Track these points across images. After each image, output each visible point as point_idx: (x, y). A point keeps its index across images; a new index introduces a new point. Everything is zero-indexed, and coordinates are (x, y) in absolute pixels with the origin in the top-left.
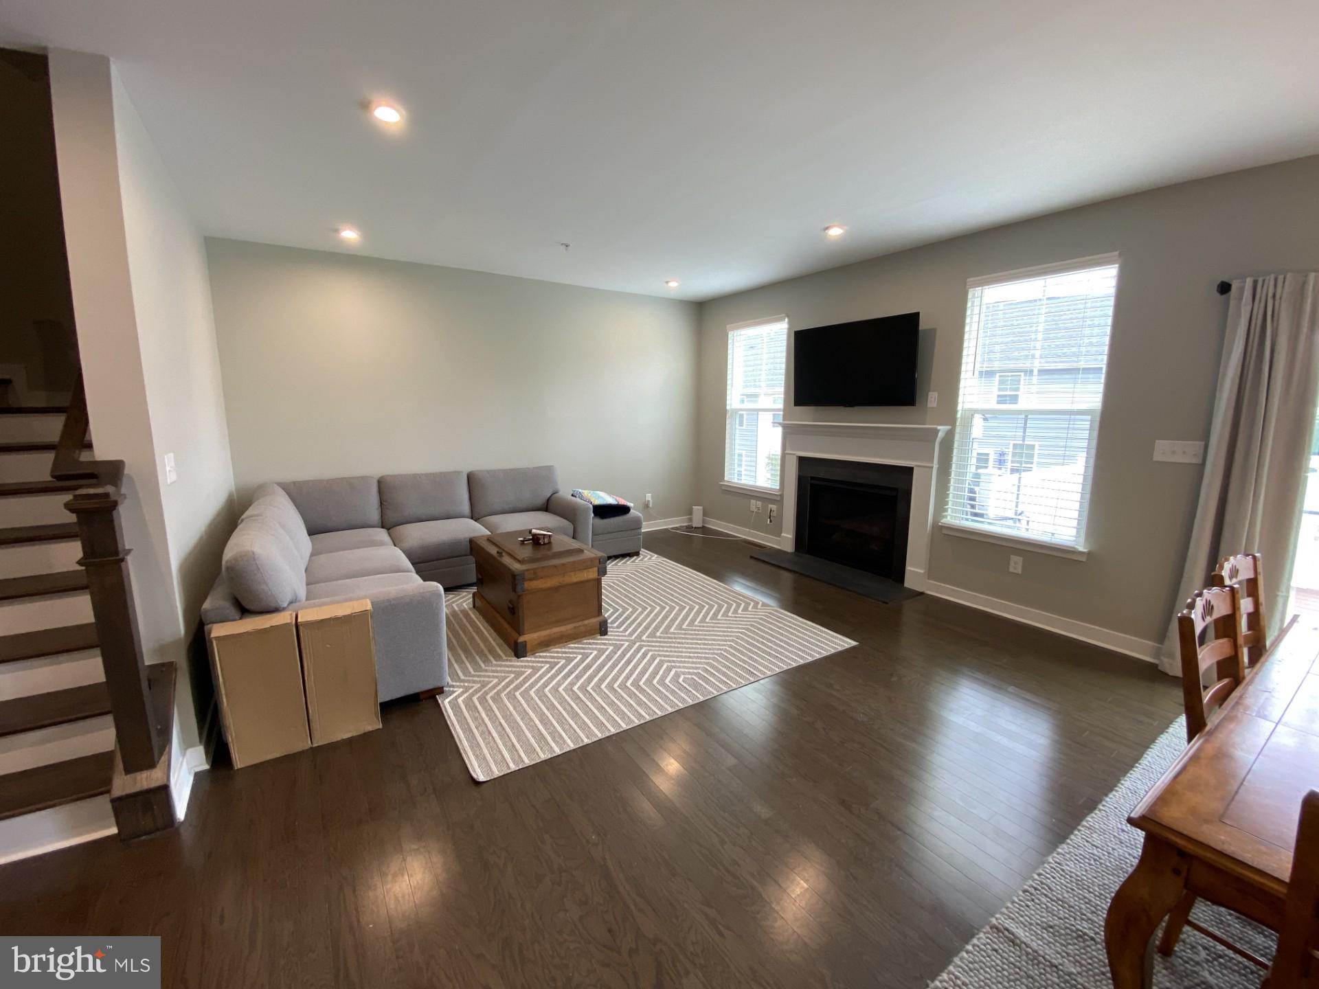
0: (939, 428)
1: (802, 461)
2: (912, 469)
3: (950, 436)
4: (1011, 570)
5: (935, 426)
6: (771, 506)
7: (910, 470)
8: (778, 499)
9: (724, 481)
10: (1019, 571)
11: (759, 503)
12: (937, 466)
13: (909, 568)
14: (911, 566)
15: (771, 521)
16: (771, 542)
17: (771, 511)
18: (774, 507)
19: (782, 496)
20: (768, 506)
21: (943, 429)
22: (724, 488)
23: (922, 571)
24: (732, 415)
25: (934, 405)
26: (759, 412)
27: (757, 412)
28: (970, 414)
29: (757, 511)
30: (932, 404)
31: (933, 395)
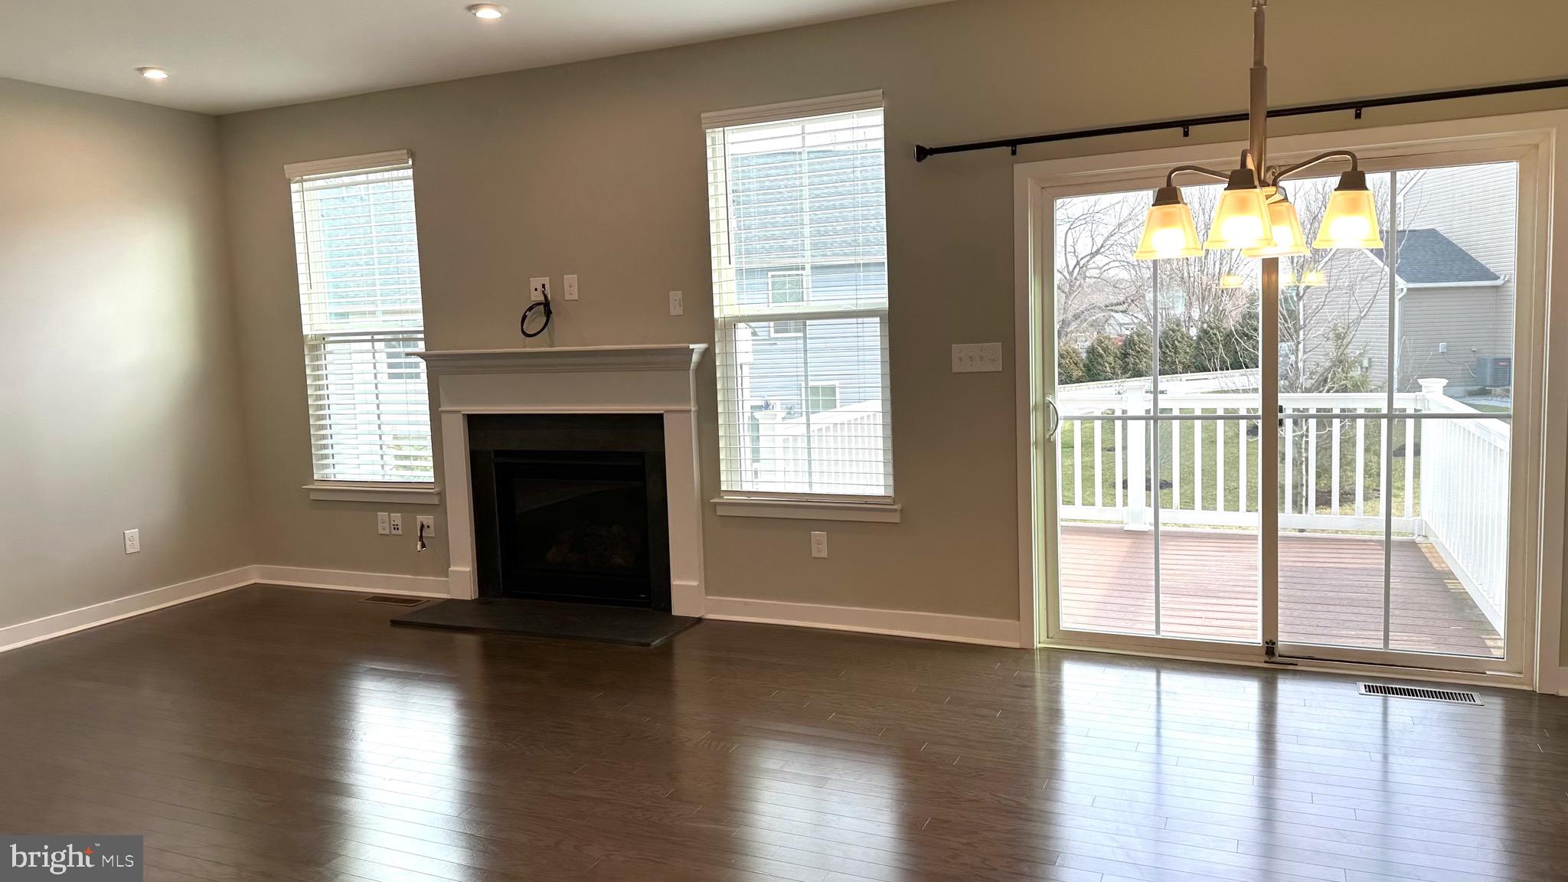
0: (692, 346)
1: (475, 423)
2: (661, 416)
3: (708, 356)
4: (815, 554)
5: (685, 345)
6: (420, 518)
7: (658, 419)
8: (436, 500)
9: (314, 481)
10: (824, 554)
11: (397, 517)
12: (696, 408)
13: (675, 582)
14: (679, 578)
15: (423, 546)
16: (429, 588)
17: (422, 526)
18: (427, 519)
19: (441, 494)
20: (416, 519)
21: (698, 348)
22: (313, 496)
23: (695, 583)
24: (315, 348)
25: (679, 311)
26: (376, 337)
27: (369, 337)
28: (732, 323)
29: (394, 532)
30: (676, 310)
31: (676, 296)
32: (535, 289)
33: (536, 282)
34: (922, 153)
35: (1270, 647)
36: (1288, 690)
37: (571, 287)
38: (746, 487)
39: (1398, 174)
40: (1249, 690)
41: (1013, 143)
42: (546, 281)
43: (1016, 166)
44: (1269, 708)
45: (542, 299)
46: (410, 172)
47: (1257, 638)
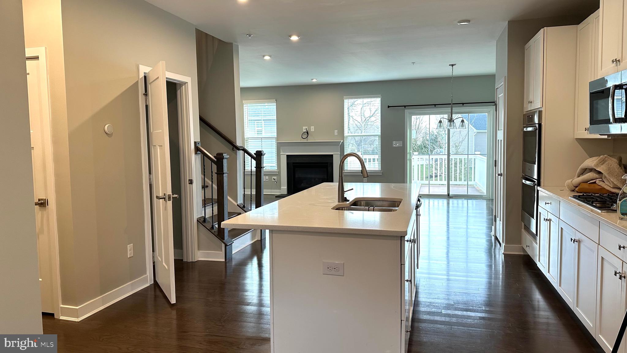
0: (340, 141)
1: (289, 157)
7: (332, 156)
8: (277, 173)
11: (267, 177)
12: (340, 153)
16: (275, 192)
17: (274, 179)
18: (275, 177)
19: (279, 172)
20: (272, 178)
22: (246, 173)
24: (246, 140)
25: (337, 134)
26: (262, 138)
27: (261, 138)
28: (347, 137)
29: (266, 180)
30: (336, 134)
31: (336, 131)
32: (304, 130)
33: (304, 128)
34: (389, 107)
35: (449, 195)
36: (451, 201)
37: (312, 129)
38: (349, 169)
39: (469, 114)
40: (445, 201)
41: (405, 106)
42: (307, 127)
43: (405, 110)
44: (448, 204)
45: (306, 131)
46: (275, 104)
47: (446, 194)
